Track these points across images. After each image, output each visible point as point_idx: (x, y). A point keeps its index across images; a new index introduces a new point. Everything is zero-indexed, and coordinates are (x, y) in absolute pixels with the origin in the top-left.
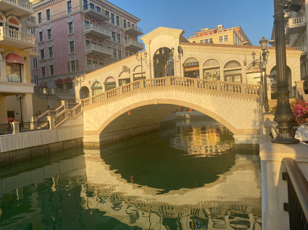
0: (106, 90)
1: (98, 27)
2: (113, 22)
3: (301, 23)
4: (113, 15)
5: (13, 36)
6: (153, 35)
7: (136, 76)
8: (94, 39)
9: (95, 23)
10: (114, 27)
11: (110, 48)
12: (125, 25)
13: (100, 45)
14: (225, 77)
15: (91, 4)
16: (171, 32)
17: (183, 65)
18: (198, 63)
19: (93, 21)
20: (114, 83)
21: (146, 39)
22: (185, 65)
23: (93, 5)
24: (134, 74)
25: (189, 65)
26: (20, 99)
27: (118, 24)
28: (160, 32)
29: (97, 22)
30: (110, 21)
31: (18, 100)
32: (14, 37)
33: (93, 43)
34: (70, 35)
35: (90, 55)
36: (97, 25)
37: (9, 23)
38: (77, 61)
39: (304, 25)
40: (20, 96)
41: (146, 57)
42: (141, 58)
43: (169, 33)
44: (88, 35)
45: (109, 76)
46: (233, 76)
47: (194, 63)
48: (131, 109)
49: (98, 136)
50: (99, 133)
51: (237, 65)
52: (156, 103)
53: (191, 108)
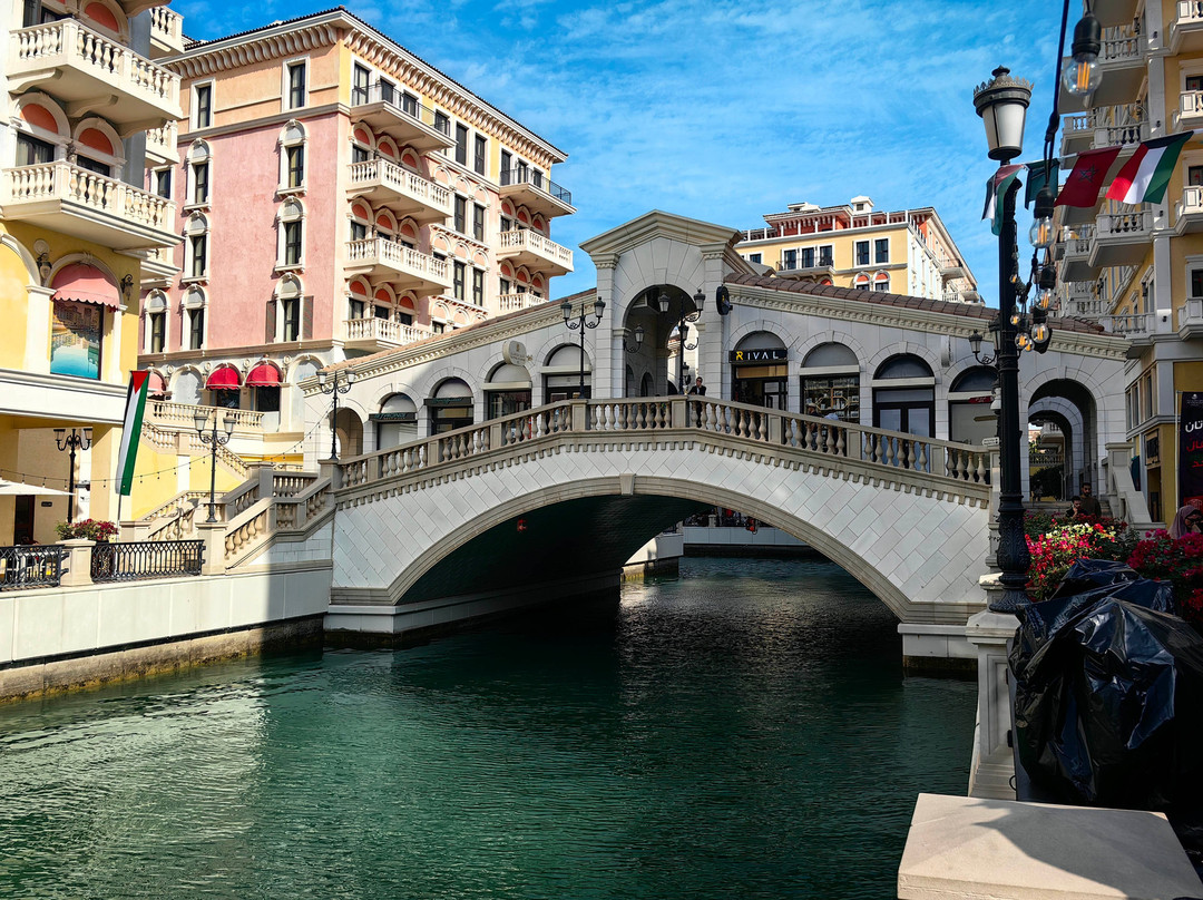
0: (434, 430)
1: (407, 173)
2: (461, 157)
3: (1138, 233)
4: (465, 129)
5: (87, 195)
6: (627, 237)
7: (555, 383)
8: (384, 220)
9: (393, 155)
10: (464, 175)
11: (443, 258)
12: (505, 173)
13: (404, 243)
14: (877, 408)
15: (383, 81)
16: (693, 233)
17: (733, 355)
18: (783, 353)
19: (386, 147)
20: (466, 404)
21: (601, 249)
22: (739, 355)
23: (392, 86)
24: (546, 377)
25: (752, 357)
26: (70, 443)
27: (480, 167)
28: (655, 228)
29: (400, 152)
30: (452, 153)
31: (62, 446)
32: (91, 198)
33: (381, 234)
34: (290, 194)
35: (365, 282)
36: (400, 165)
37: (81, 144)
38: (310, 300)
39: (1146, 240)
40: (74, 430)
41: (599, 317)
42: (583, 319)
43: (687, 234)
44: (363, 200)
45: (445, 375)
46: (905, 408)
47: (770, 352)
48: (529, 509)
49: (392, 610)
50: (396, 597)
51: (919, 369)
52: (626, 490)
53: (755, 516)
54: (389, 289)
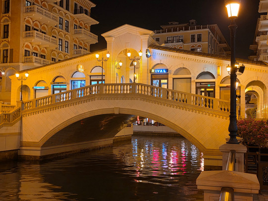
1: (44, 10)
7: (93, 78)
8: (36, 25)
9: (39, 4)
11: (55, 37)
12: (76, 10)
13: (43, 32)
14: (197, 88)
17: (151, 70)
19: (37, 1)
22: (153, 71)
24: (90, 76)
25: (157, 71)
27: (68, 9)
29: (41, 3)
33: (35, 29)
34: (5, 16)
35: (30, 45)
36: (41, 7)
42: (103, 58)
44: (29, 18)
45: (58, 75)
48: (84, 118)
49: (39, 149)
50: (41, 144)
51: (210, 76)
52: (116, 112)
53: (161, 123)
54: (38, 47)
